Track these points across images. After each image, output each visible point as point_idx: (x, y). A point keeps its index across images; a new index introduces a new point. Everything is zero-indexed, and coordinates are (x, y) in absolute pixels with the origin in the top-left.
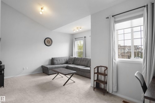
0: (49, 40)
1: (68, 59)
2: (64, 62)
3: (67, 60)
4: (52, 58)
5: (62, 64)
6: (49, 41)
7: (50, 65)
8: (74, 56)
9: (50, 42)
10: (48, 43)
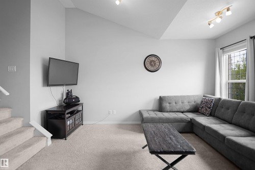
0: (153, 59)
1: (199, 102)
2: (187, 107)
3: (197, 104)
4: (160, 97)
5: (182, 112)
6: (154, 61)
7: (154, 111)
8: (218, 96)
9: (155, 64)
10: (151, 65)
